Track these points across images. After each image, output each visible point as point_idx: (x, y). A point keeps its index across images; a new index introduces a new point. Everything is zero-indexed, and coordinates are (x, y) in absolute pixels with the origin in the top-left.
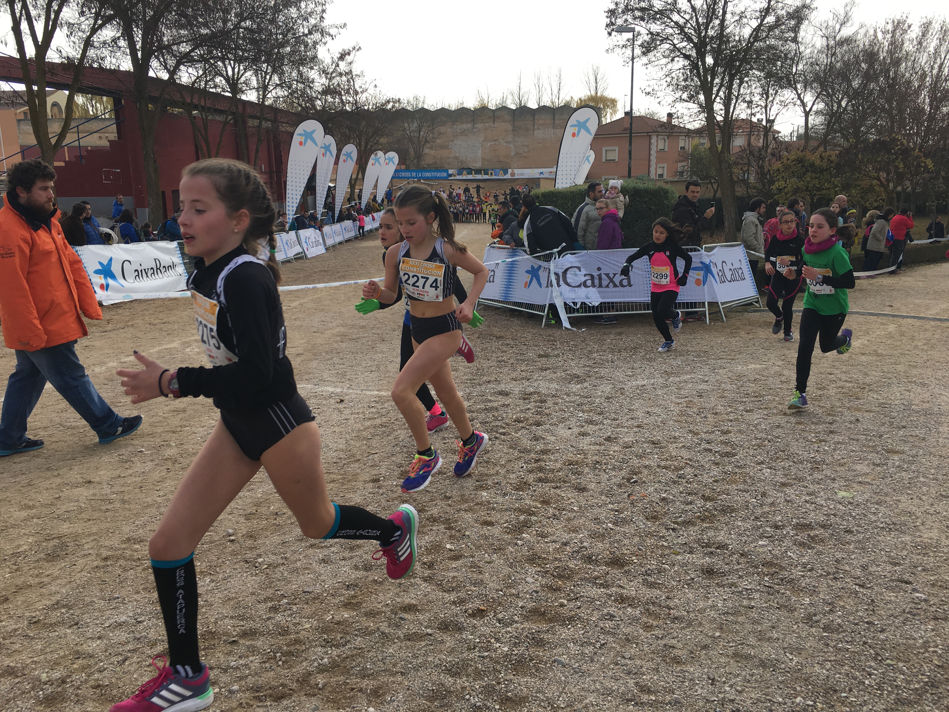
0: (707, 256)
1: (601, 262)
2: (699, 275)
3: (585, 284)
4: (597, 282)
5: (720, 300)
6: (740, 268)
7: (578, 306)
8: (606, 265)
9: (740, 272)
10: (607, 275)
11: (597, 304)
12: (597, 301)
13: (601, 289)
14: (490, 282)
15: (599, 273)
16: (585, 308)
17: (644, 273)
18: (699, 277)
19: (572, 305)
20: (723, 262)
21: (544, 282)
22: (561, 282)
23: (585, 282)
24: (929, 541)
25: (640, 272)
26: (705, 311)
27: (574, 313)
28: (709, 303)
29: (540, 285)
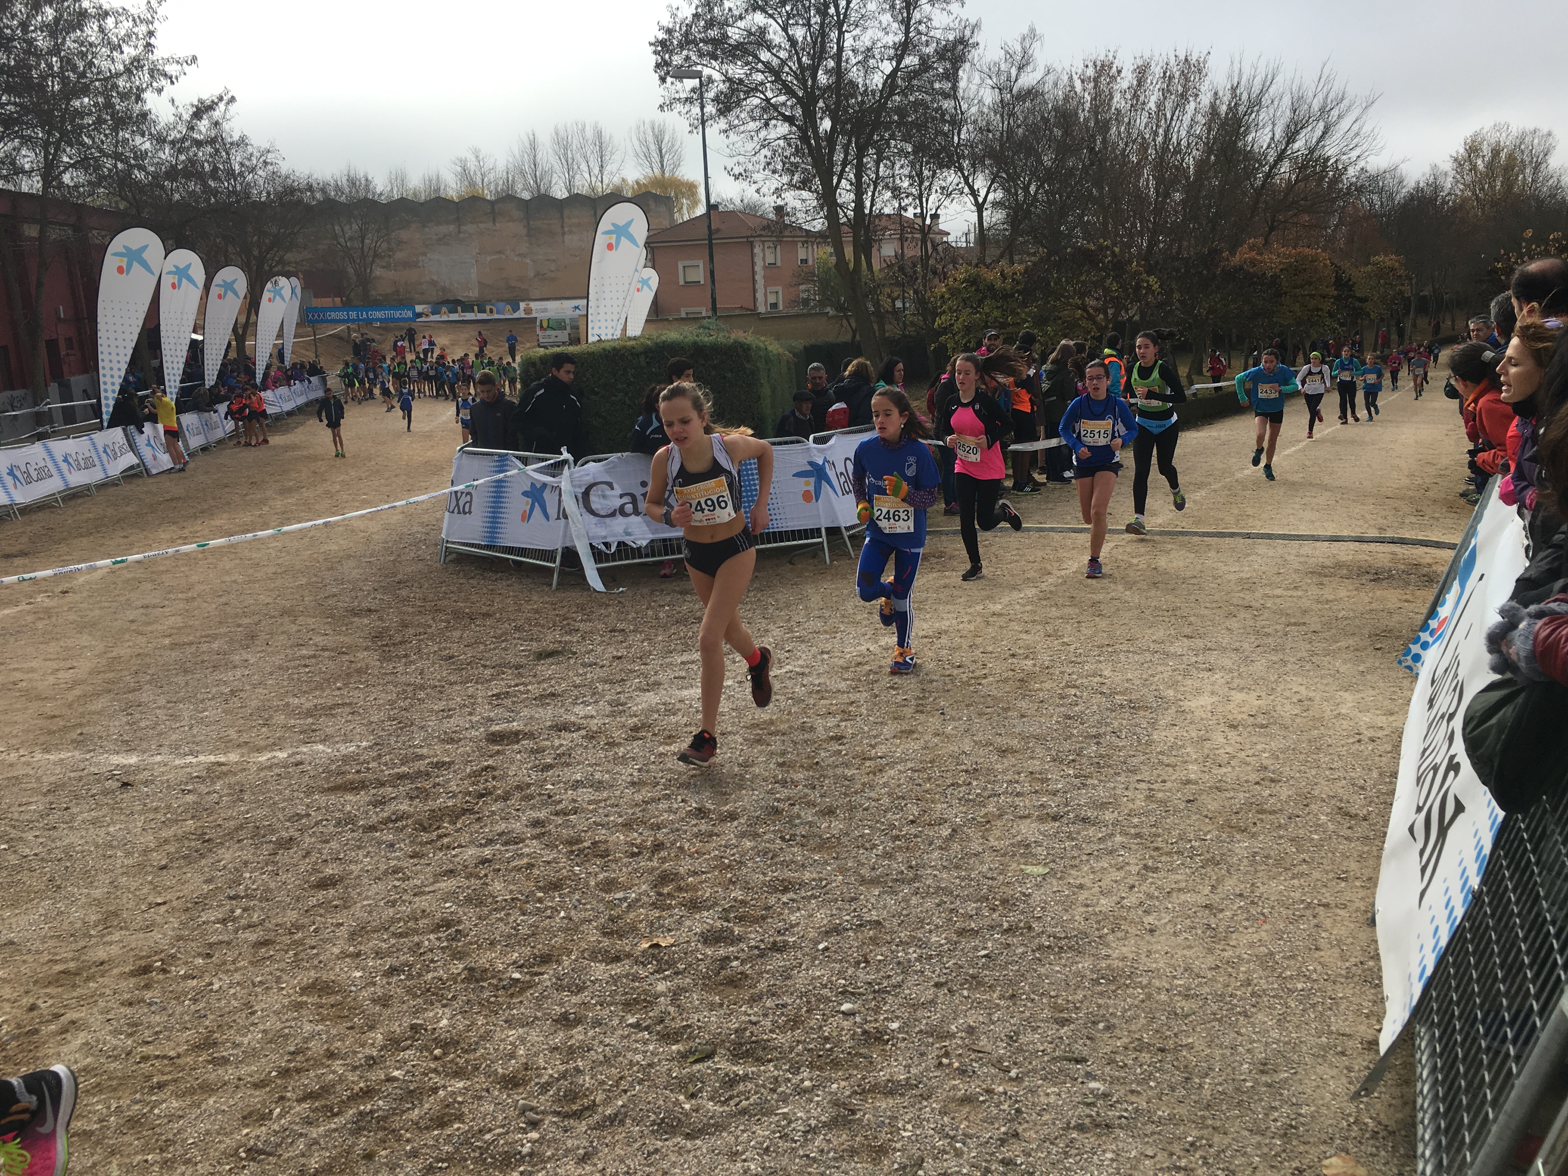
0: (820, 451)
2: (807, 484)
3: (622, 511)
4: (641, 506)
5: (843, 522)
7: (613, 549)
11: (644, 543)
12: (644, 539)
14: (465, 513)
15: (643, 490)
16: (626, 551)
18: (808, 488)
19: (603, 548)
20: (846, 459)
21: (552, 511)
23: (622, 506)
24: (1120, 964)
26: (822, 543)
27: (607, 561)
28: (827, 529)
29: (547, 517)
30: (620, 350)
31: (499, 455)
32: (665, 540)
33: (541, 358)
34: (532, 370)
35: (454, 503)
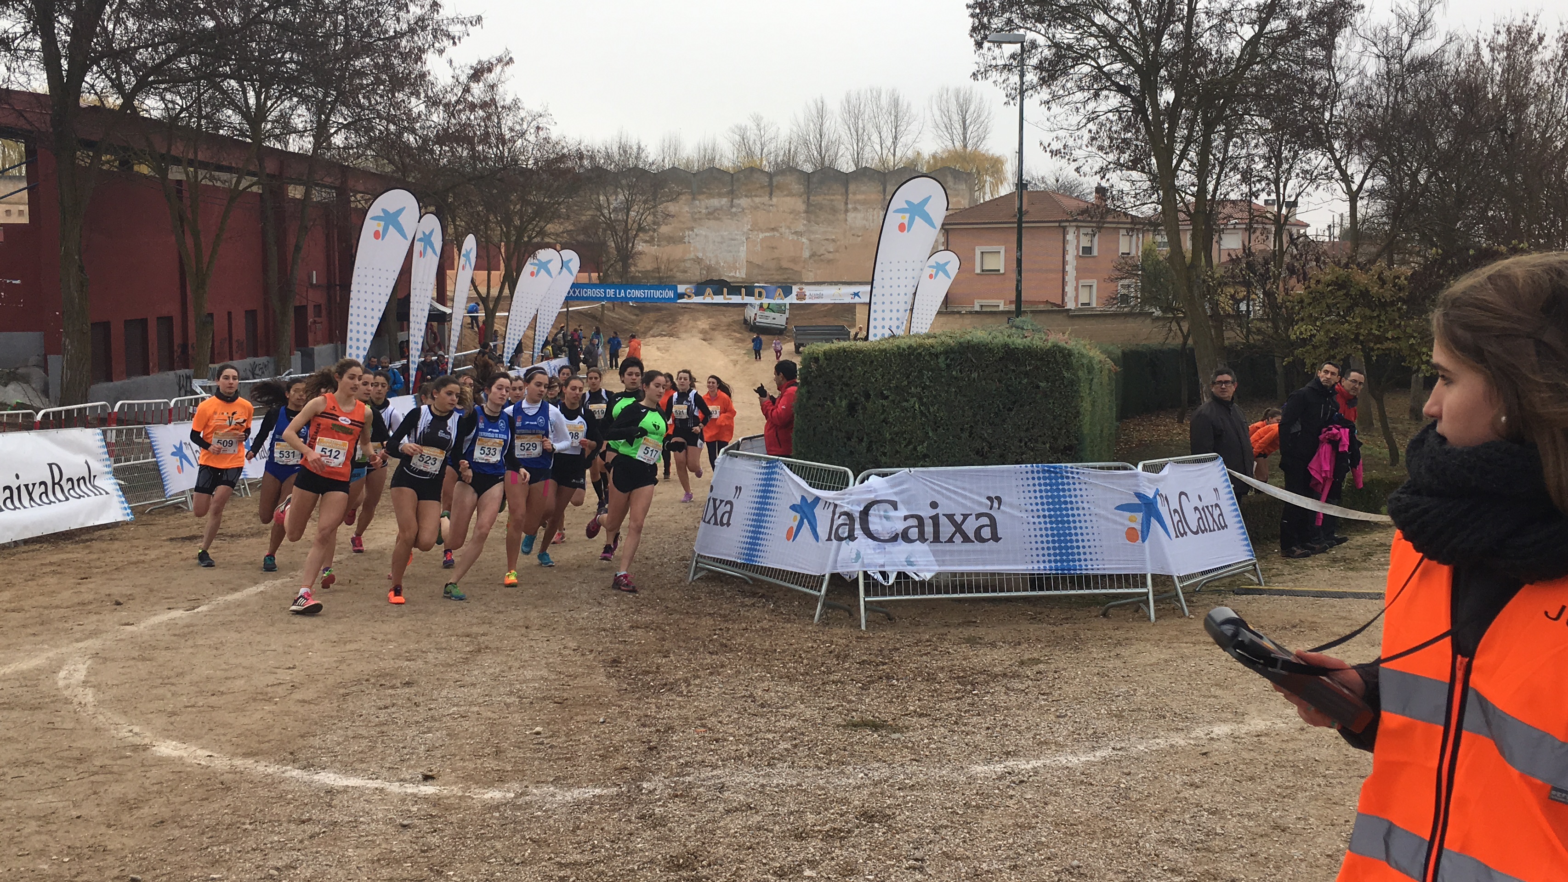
0: (1150, 481)
1: (938, 492)
2: (1131, 520)
3: (905, 536)
4: (929, 529)
5: (1177, 570)
6: (1217, 505)
7: (891, 582)
8: (950, 498)
9: (1216, 512)
10: (950, 517)
11: (927, 576)
12: (929, 571)
13: (938, 547)
14: (722, 524)
15: (933, 512)
16: (907, 584)
17: (1024, 515)
18: (1133, 525)
19: (880, 578)
20: (1182, 493)
21: (823, 530)
22: (858, 532)
25: (1016, 513)
26: (1147, 594)
27: (884, 595)
28: (1154, 577)
29: (816, 537)
30: (916, 349)
31: (769, 461)
32: (954, 574)
33: (825, 353)
34: (814, 366)
35: (711, 511)
